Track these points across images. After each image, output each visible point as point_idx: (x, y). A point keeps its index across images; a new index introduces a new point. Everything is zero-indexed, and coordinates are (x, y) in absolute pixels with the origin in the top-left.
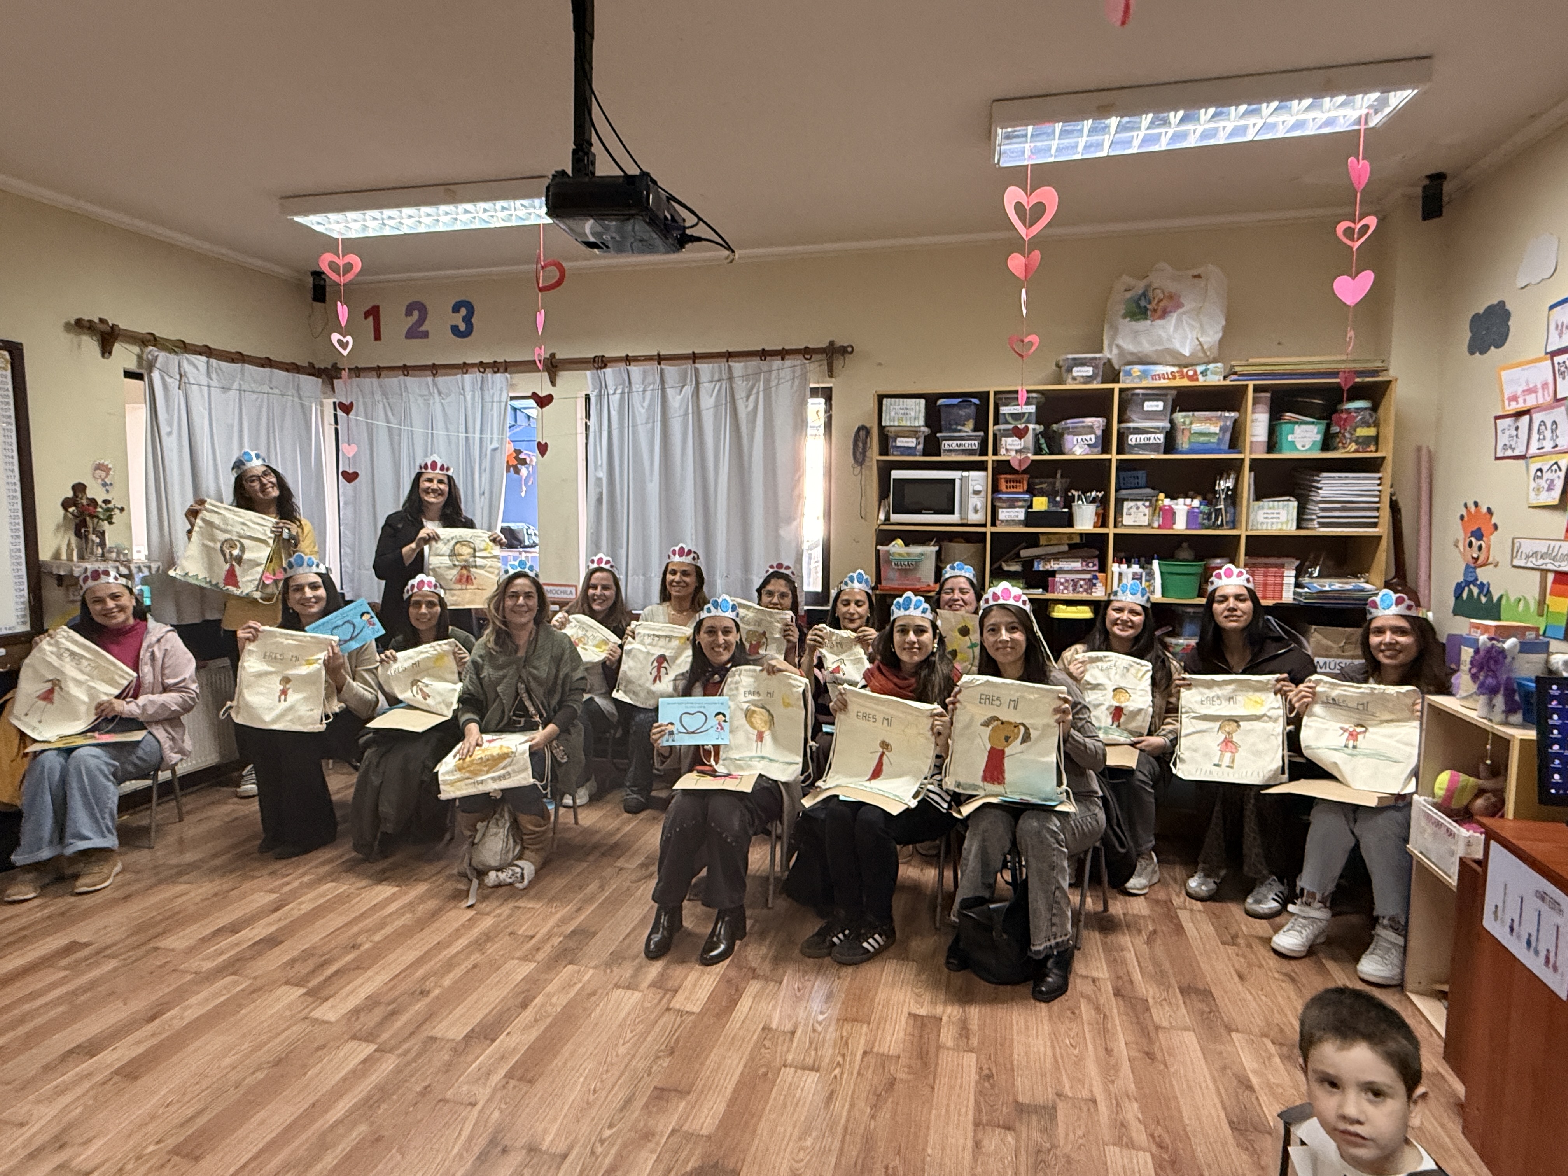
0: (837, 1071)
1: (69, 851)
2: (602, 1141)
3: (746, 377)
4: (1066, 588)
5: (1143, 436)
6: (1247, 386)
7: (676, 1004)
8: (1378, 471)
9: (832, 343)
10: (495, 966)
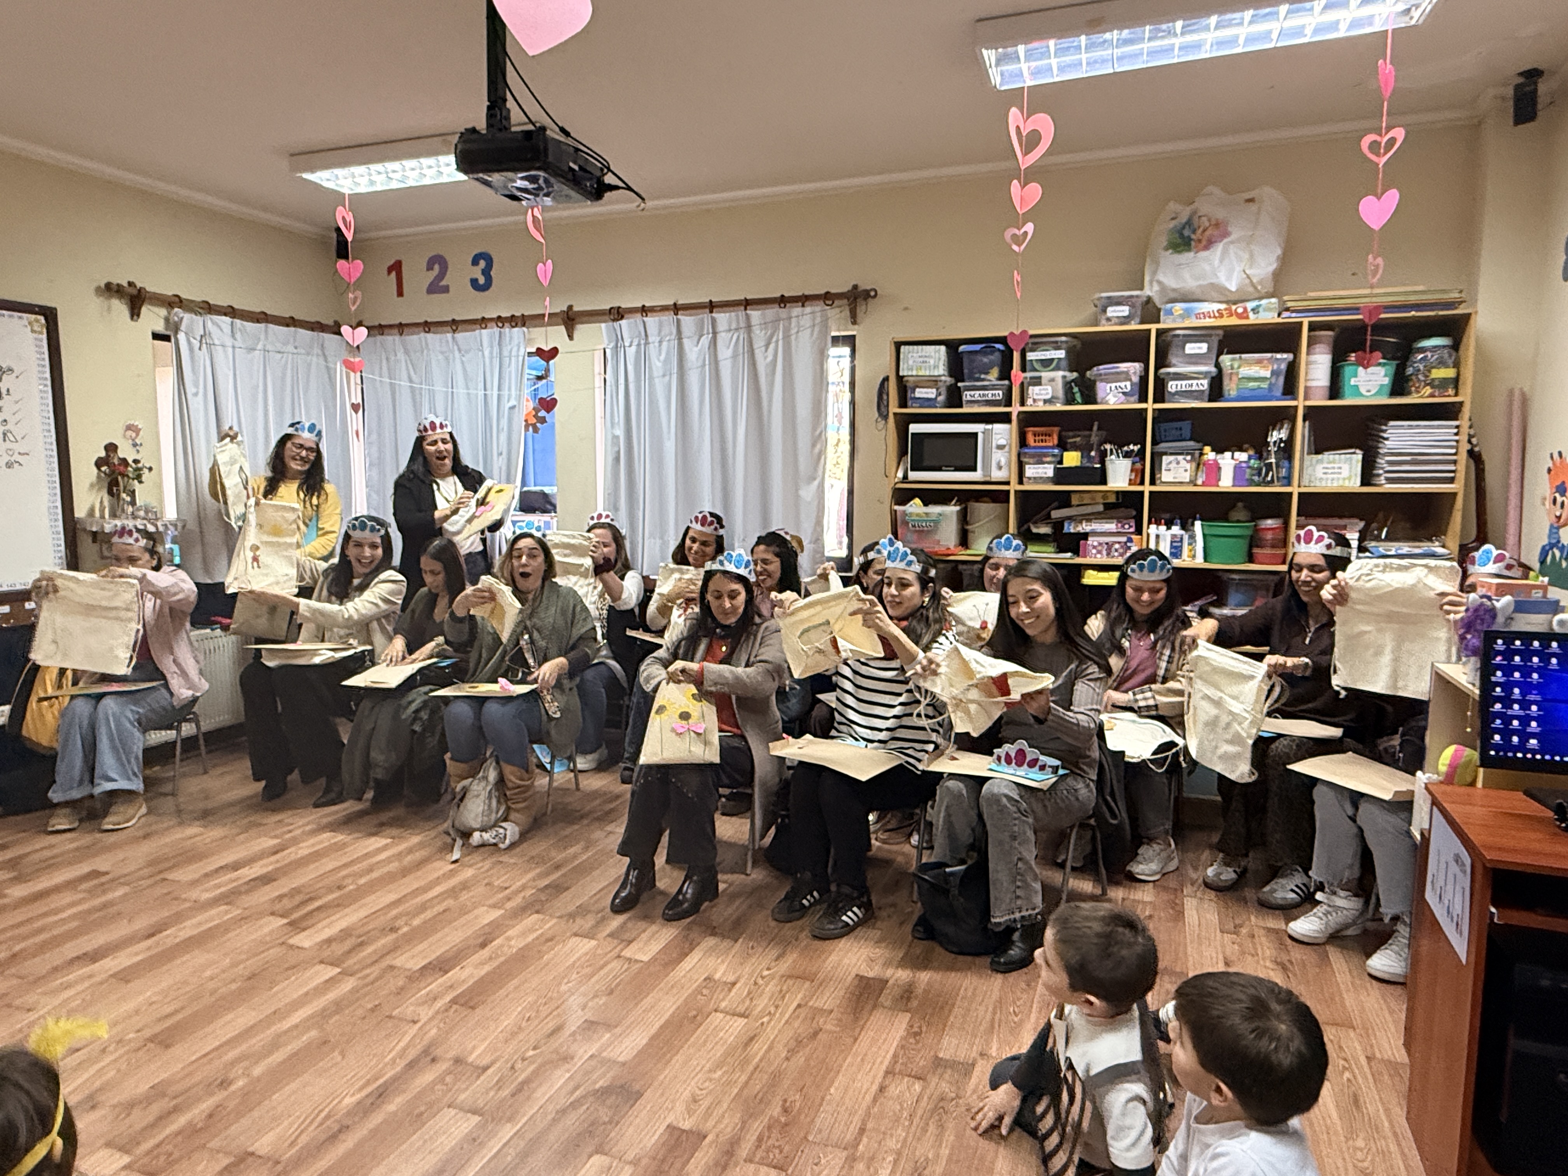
0: (765, 1020)
1: (97, 791)
2: (523, 1060)
3: (764, 325)
4: (1099, 552)
5: (1184, 383)
6: (1301, 323)
7: (627, 953)
8: (1456, 419)
9: (855, 287)
10: (464, 911)
